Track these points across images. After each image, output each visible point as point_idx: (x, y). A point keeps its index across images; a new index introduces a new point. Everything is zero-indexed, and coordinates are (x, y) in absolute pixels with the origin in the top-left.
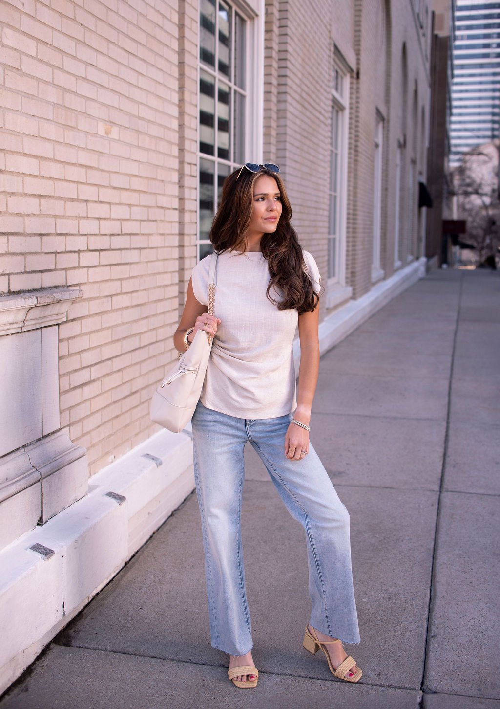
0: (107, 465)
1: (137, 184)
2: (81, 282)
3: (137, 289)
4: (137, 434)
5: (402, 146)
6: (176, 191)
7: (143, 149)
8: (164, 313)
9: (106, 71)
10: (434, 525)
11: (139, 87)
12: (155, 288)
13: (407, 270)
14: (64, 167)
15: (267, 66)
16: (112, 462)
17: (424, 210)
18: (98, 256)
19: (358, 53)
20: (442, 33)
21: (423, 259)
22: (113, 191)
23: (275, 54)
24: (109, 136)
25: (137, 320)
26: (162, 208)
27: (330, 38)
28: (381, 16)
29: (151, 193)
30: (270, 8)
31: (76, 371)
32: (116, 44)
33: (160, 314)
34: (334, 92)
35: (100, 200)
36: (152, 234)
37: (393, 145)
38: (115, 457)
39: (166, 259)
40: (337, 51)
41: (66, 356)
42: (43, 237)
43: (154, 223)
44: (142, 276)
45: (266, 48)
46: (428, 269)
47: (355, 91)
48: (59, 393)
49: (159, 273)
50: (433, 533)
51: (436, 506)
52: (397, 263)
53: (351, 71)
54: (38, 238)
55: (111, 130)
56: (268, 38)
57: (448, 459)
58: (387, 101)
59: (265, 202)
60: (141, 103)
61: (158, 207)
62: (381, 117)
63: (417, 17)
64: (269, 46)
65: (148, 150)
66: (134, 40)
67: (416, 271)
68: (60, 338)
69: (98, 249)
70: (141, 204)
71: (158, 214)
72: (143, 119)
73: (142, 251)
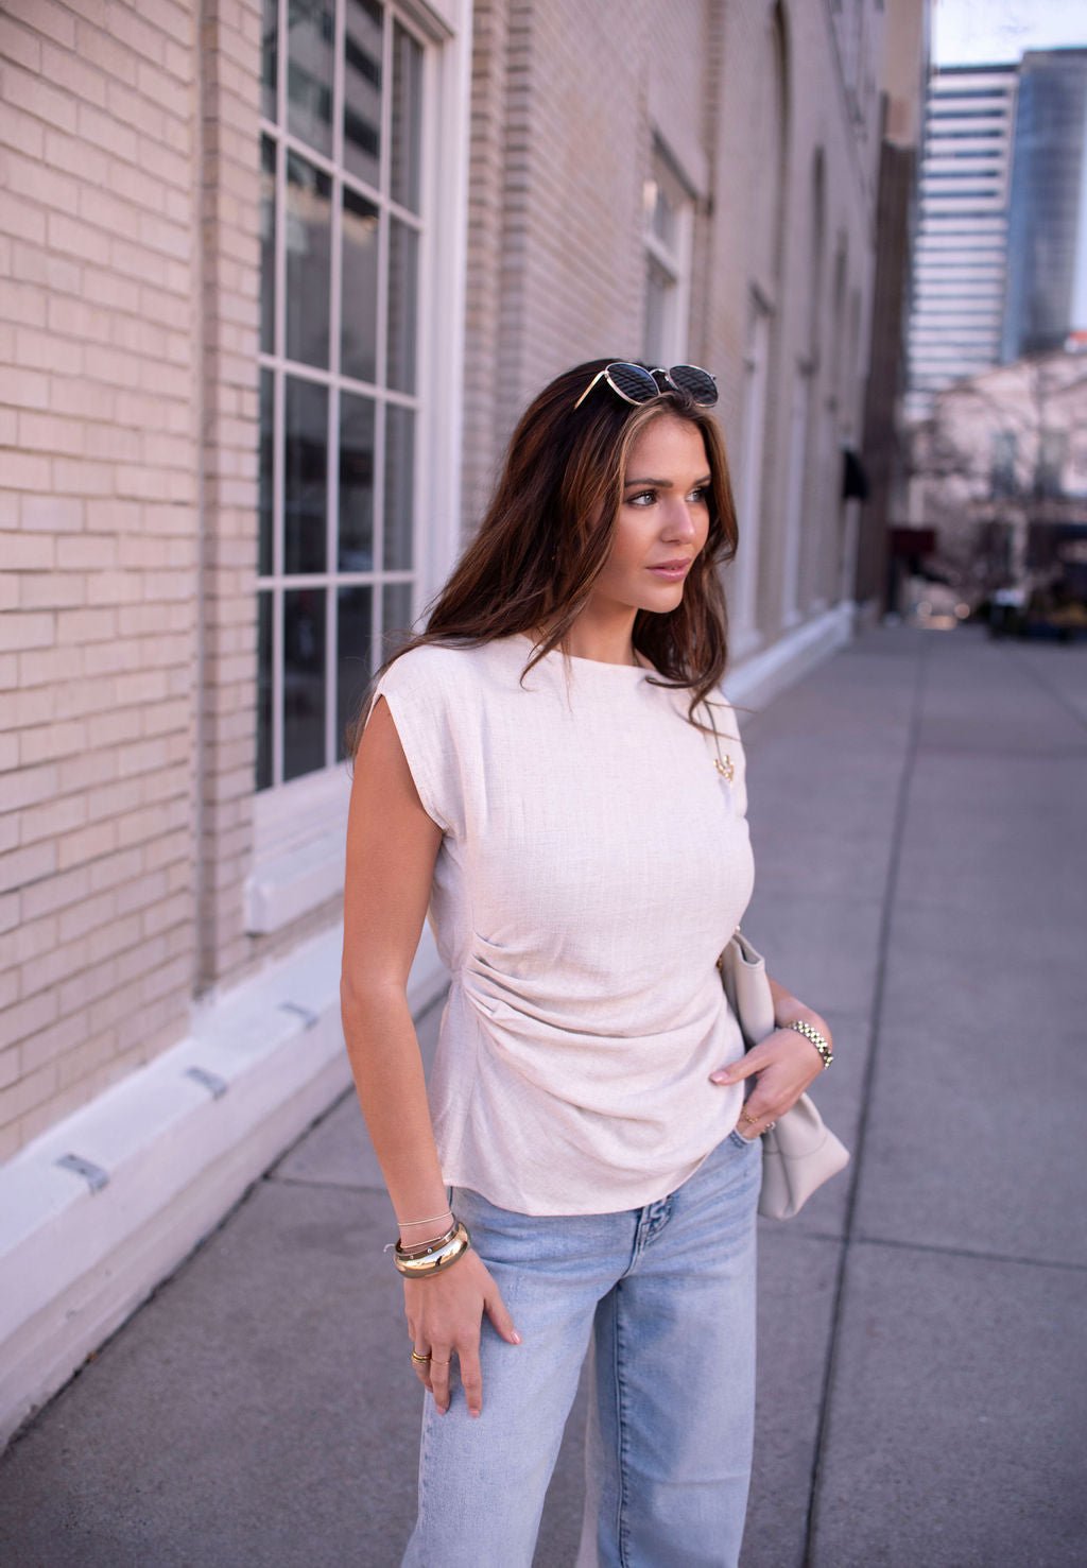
3: (46, 717)
5: (808, 369)
6: (187, 456)
7: (68, 338)
8: (141, 775)
10: (821, 1355)
11: (47, 166)
12: (109, 711)
13: (811, 633)
15: (477, 160)
17: (853, 507)
19: (711, 156)
20: (902, 140)
21: (847, 609)
23: (494, 132)
26: (134, 499)
27: (644, 113)
28: (768, 84)
29: (95, 461)
30: (484, 19)
33: (129, 778)
34: (651, 240)
36: (98, 571)
37: (789, 367)
39: (152, 635)
40: (660, 148)
43: (108, 542)
44: (63, 683)
45: (475, 116)
46: (857, 627)
47: (703, 244)
49: (125, 673)
50: (818, 1382)
51: (831, 1289)
52: (790, 617)
53: (692, 195)
56: (478, 92)
57: (870, 1136)
58: (778, 270)
59: (656, 507)
60: (58, 211)
61: (122, 498)
62: (762, 306)
63: (848, 97)
64: (482, 111)
65: (85, 342)
67: (829, 634)
70: (60, 488)
71: (122, 517)
72: (66, 256)
73: (63, 618)
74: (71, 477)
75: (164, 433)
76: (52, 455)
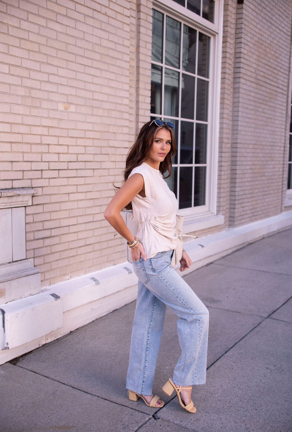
0: (65, 281)
1: (90, 135)
2: (43, 186)
3: (91, 190)
4: (90, 267)
7: (97, 116)
9: (65, 77)
11: (94, 83)
14: (30, 127)
15: (223, 63)
16: (69, 279)
18: (58, 173)
22: (71, 139)
24: (68, 110)
25: (91, 207)
26: (114, 147)
29: (104, 140)
30: (226, 28)
31: (39, 230)
32: (74, 62)
35: (59, 143)
36: (104, 162)
38: (71, 277)
41: (31, 223)
42: (13, 163)
43: (107, 156)
44: (95, 184)
45: (223, 52)
48: (26, 241)
54: (10, 164)
55: (69, 107)
56: (224, 46)
59: (160, 143)
60: (96, 92)
61: (110, 147)
64: (225, 51)
65: (101, 116)
66: (90, 58)
68: (27, 213)
69: (58, 169)
70: (95, 145)
71: (110, 151)
72: (97, 100)
73: (95, 171)
74: (97, 143)
75: (122, 133)
76: (93, 139)
